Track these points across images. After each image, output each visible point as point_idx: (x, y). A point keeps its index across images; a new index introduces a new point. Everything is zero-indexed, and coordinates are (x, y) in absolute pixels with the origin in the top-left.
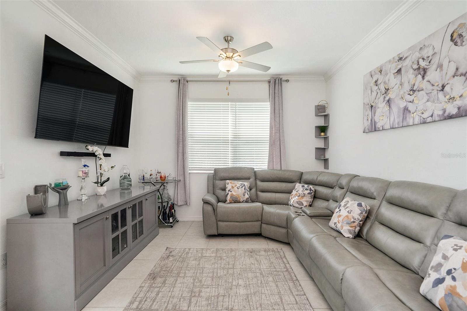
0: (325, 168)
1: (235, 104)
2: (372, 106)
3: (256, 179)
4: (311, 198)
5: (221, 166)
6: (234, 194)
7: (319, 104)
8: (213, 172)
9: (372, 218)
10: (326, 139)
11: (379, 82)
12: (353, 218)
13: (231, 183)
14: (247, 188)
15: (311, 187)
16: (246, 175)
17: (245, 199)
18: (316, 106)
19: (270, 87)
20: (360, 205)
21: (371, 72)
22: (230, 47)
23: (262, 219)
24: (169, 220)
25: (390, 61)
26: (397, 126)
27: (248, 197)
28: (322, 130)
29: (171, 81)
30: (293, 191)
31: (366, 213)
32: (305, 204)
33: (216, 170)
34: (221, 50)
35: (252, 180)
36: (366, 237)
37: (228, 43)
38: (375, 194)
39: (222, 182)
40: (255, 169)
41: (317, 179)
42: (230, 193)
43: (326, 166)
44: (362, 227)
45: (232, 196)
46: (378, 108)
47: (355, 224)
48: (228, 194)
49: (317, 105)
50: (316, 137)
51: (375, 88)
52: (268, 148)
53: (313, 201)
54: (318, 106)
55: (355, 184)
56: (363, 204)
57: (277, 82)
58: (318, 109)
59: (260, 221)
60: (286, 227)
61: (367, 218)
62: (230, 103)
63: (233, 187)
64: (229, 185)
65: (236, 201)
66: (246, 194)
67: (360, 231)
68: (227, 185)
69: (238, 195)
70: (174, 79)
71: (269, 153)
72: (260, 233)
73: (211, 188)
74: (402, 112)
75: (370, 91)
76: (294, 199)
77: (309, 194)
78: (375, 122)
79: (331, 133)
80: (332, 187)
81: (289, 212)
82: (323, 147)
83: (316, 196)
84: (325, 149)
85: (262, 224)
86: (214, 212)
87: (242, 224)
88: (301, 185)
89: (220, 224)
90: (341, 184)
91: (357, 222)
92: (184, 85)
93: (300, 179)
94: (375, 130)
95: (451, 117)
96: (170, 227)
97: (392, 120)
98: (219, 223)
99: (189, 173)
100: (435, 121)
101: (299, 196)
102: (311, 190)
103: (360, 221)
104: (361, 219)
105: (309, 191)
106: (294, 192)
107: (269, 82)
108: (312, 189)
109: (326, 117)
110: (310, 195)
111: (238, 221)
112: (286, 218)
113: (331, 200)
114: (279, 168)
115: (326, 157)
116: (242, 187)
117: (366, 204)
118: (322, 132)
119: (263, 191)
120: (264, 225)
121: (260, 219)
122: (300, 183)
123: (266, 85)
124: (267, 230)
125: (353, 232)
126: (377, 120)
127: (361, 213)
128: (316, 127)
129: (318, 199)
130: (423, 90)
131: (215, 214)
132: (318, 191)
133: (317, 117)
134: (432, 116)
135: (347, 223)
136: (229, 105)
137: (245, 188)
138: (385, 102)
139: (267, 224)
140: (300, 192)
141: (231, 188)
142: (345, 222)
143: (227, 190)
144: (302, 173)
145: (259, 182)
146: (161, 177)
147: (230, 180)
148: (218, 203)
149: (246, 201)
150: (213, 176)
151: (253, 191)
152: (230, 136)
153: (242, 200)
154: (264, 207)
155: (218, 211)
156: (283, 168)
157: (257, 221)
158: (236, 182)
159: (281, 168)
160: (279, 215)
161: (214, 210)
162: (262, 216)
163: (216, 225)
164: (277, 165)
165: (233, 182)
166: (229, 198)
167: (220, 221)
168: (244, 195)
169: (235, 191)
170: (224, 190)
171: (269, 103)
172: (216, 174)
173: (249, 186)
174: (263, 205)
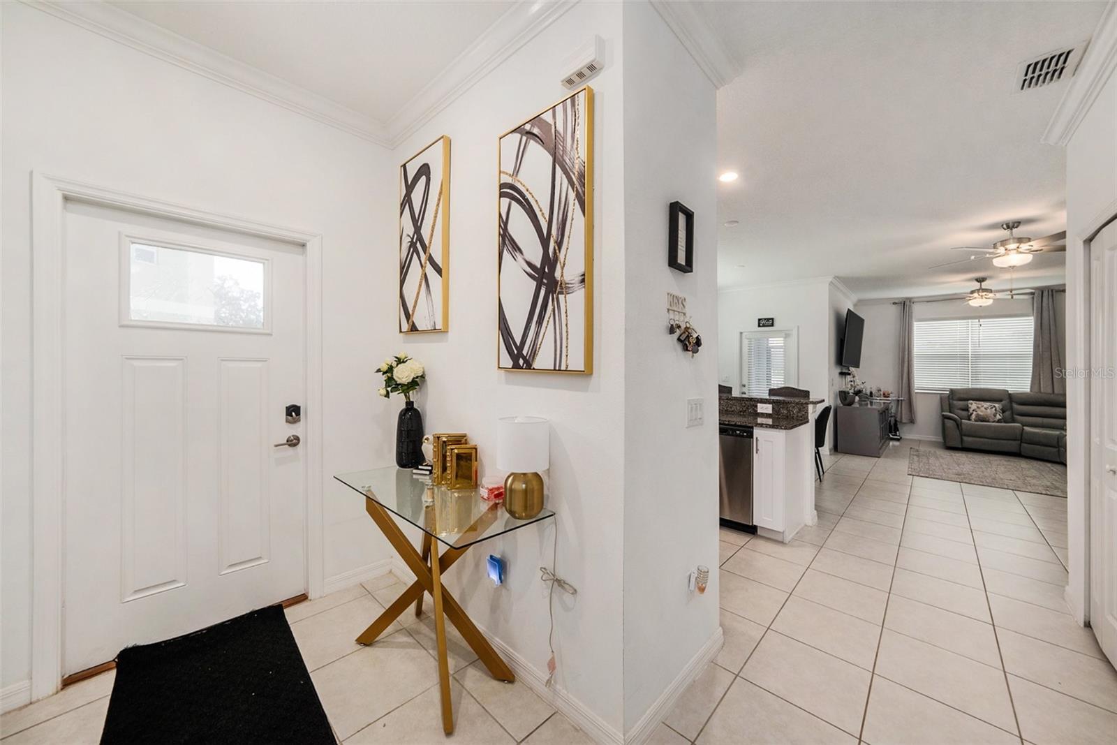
3: (1011, 401)
5: (959, 386)
8: (947, 392)
13: (975, 403)
14: (999, 410)
16: (997, 397)
17: (996, 419)
19: (1034, 299)
24: (895, 433)
27: (1001, 417)
29: (893, 304)
33: (952, 391)
35: (1006, 402)
37: (981, 283)
39: (962, 402)
40: (1010, 393)
42: (975, 412)
45: (978, 415)
48: (972, 413)
52: (1031, 369)
57: (1045, 293)
59: (1019, 440)
60: (1057, 446)
62: (970, 321)
63: (978, 407)
64: (973, 405)
65: (983, 420)
66: (998, 415)
69: (986, 415)
70: (896, 301)
71: (1033, 375)
72: (1018, 452)
73: (946, 407)
81: (1060, 433)
85: (1022, 444)
86: (958, 427)
87: (993, 440)
89: (965, 438)
92: (910, 306)
96: (896, 440)
99: (916, 392)
107: (1032, 294)
111: (988, 437)
112: (1056, 439)
116: (991, 408)
119: (1022, 414)
120: (1024, 445)
121: (1019, 437)
123: (1029, 298)
124: (1028, 449)
131: (959, 429)
137: (996, 410)
139: (1029, 443)
141: (975, 408)
143: (971, 410)
145: (1015, 406)
146: (884, 394)
147: (973, 400)
148: (961, 419)
149: (999, 421)
150: (949, 396)
151: (1008, 413)
152: (970, 356)
153: (991, 420)
154: (1025, 428)
155: (963, 426)
156: (1056, 392)
157: (1015, 440)
158: (982, 403)
159: (1053, 391)
160: (1046, 435)
161: (958, 425)
162: (1022, 434)
163: (960, 439)
164: (1046, 388)
165: (978, 402)
166: (973, 417)
167: (965, 435)
168: (995, 416)
169: (982, 412)
170: (967, 409)
171: (1032, 318)
172: (952, 394)
173: (1001, 407)
174: (1024, 426)
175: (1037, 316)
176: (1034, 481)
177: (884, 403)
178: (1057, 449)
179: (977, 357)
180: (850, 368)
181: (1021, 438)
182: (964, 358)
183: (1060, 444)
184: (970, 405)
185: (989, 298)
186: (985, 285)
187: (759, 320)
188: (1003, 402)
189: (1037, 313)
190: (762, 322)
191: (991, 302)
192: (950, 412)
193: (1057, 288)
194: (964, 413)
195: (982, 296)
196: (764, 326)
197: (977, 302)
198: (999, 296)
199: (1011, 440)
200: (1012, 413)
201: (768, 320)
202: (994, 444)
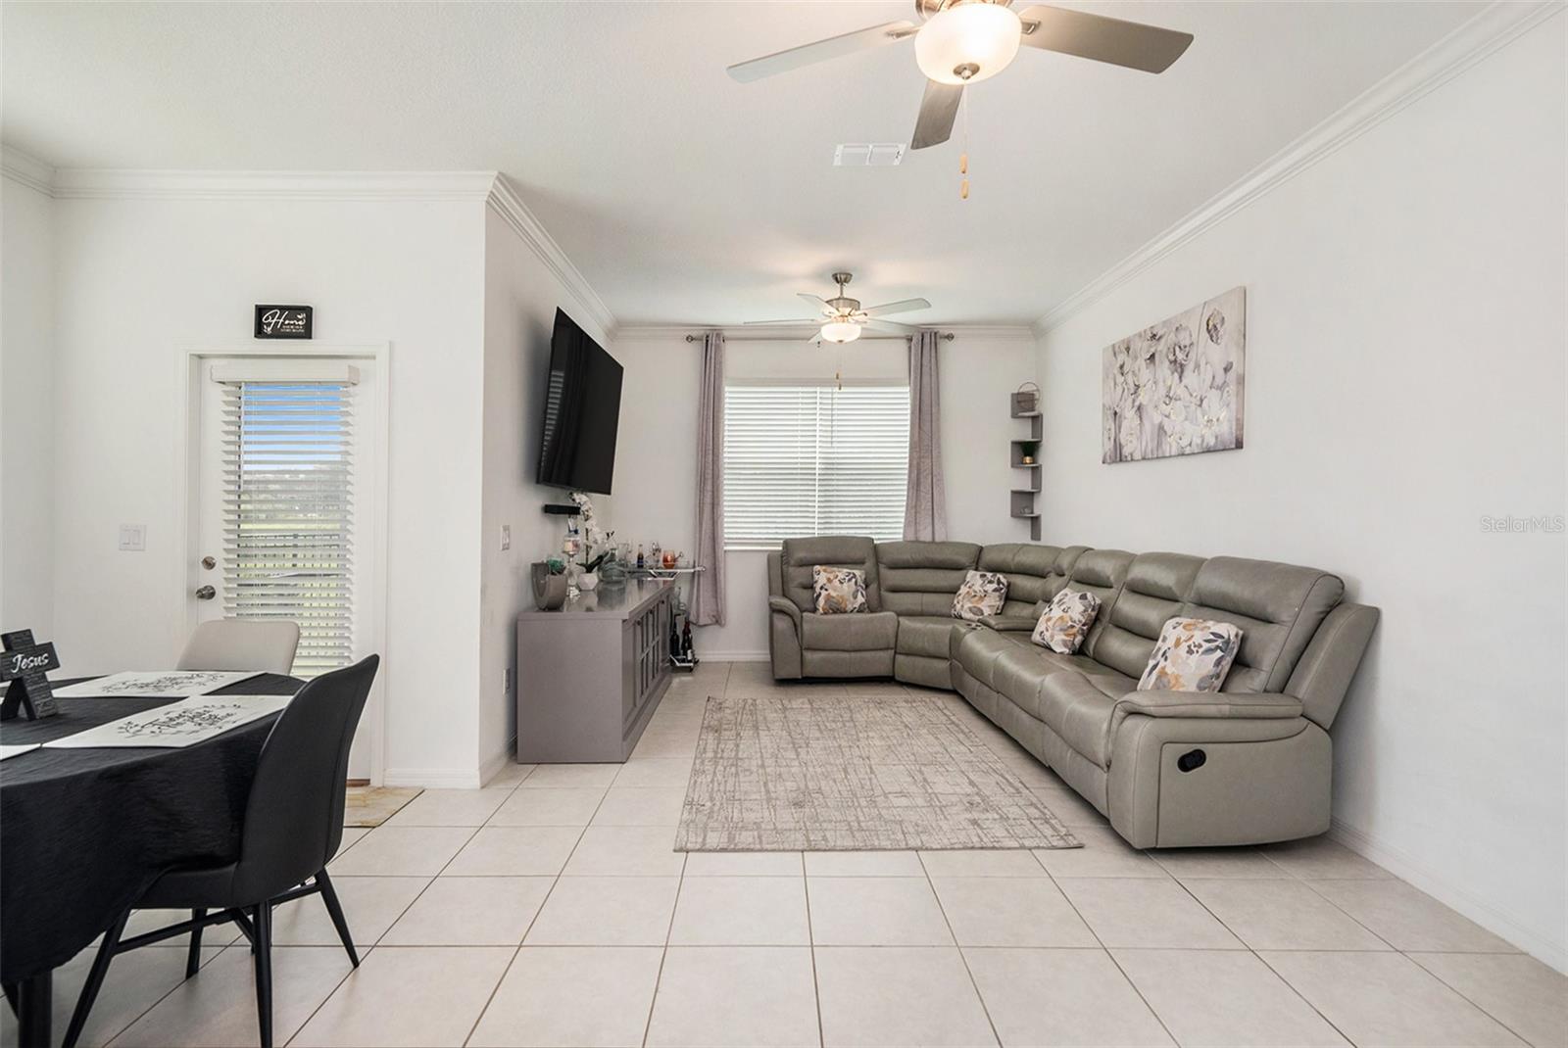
0: (1032, 538)
1: (830, 391)
2: (1116, 413)
3: (878, 562)
4: (1001, 599)
5: (798, 533)
6: (833, 594)
7: (1021, 391)
8: (781, 548)
9: (1105, 619)
10: (1036, 471)
11: (1126, 369)
12: (1071, 619)
13: (825, 571)
14: (860, 582)
15: (1001, 577)
16: (858, 554)
17: (857, 605)
18: (1013, 395)
19: (910, 351)
20: (1083, 597)
21: (1114, 346)
22: (845, 296)
23: (896, 647)
24: (685, 654)
25: (1140, 335)
26: (1150, 456)
27: (863, 600)
28: (1027, 450)
29: (687, 339)
30: (962, 587)
31: (1093, 610)
32: (987, 611)
33: (787, 543)
34: (827, 302)
35: (869, 564)
36: (1094, 653)
37: (842, 284)
38: (1112, 578)
39: (803, 570)
40: (875, 542)
41: (1013, 559)
42: (824, 593)
43: (1036, 533)
44: (1087, 635)
45: (829, 598)
46: (1125, 418)
47: (1075, 630)
48: (820, 594)
49: (1016, 392)
50: (1013, 466)
51: (1120, 379)
52: (906, 493)
53: (1003, 606)
54: (1018, 394)
55: (1083, 564)
56: (1089, 595)
57: (927, 340)
58: (1019, 402)
59: (892, 649)
60: (950, 656)
61: (1097, 619)
62: (818, 389)
63: (829, 580)
64: (822, 575)
65: (836, 609)
66: (859, 594)
67: (1084, 643)
68: (816, 577)
69: (842, 597)
70: (694, 334)
71: (907, 504)
72: (891, 674)
73: (778, 584)
74: (1156, 430)
75: (1112, 384)
76: (963, 605)
77: (995, 590)
78: (1120, 444)
79: (1047, 457)
80: (1042, 576)
81: (954, 627)
82: (1028, 488)
83: (1011, 594)
84: (1033, 493)
85: (897, 656)
86: (796, 630)
87: (853, 654)
88: (979, 573)
89: (809, 656)
90: (1059, 566)
91: (1078, 626)
92: (718, 347)
93: (977, 564)
94: (1121, 460)
95: (1209, 451)
96: (686, 671)
97: (1144, 444)
98: (805, 653)
99: (725, 551)
100: (1193, 454)
101: (975, 596)
102: (999, 582)
103: (1084, 625)
104: (1084, 621)
105: (995, 586)
106: (963, 590)
107: (910, 340)
108: (1003, 580)
109: (1037, 420)
110: (997, 593)
111: (846, 648)
112: (948, 641)
113: (1040, 602)
114: (930, 539)
115: (1036, 513)
116: (850, 580)
117: (1095, 597)
118: (1026, 455)
119: (895, 590)
120: (900, 658)
121: (892, 645)
122: (976, 569)
123: (903, 345)
124: (906, 666)
125: (1069, 644)
126: (1123, 442)
127: (1085, 611)
128: (1014, 443)
129: (1014, 603)
130: (1180, 399)
131: (797, 635)
132: (1015, 584)
133: (1017, 421)
134: (1190, 445)
135: (1061, 630)
136: (816, 392)
137: (856, 583)
138: (1135, 408)
139: (907, 654)
140: (977, 587)
141: (825, 581)
142: (1058, 628)
143: (817, 587)
144: (981, 549)
145: (884, 573)
146: (665, 560)
147: (821, 564)
148: (802, 611)
149: (861, 609)
150: (782, 558)
151: (874, 590)
152: (817, 465)
153: (849, 607)
154: (902, 620)
155: (805, 628)
156: (937, 538)
157: (885, 649)
158: (835, 569)
159: (934, 538)
160: (934, 634)
161: (795, 626)
162: (897, 636)
163: (799, 657)
164: (924, 535)
165: (829, 569)
166: (821, 603)
167: (808, 649)
168: (855, 597)
169: (835, 590)
170: (811, 586)
171: (908, 389)
172: (787, 552)
173: (863, 577)
174: (899, 616)
175: (915, 386)
177: (665, 582)
178: (949, 663)
179: (828, 468)
180: (575, 496)
181: (896, 644)
182: (808, 471)
183: (955, 653)
185: (853, 322)
186: (847, 290)
187: (261, 311)
188: (866, 565)
189: (915, 382)
190: (271, 321)
192: (784, 596)
193: (940, 329)
194: (806, 596)
195: (844, 315)
196: (278, 335)
199: (879, 650)
200: (879, 588)
201: (293, 311)
202: (855, 663)
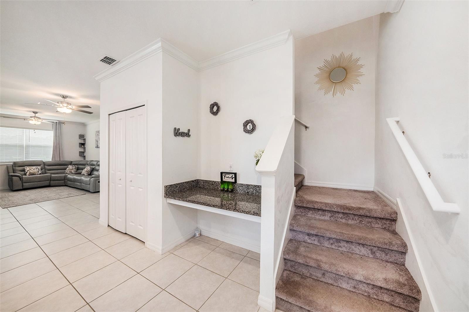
0: (84, 159)
1: (28, 130)
2: (97, 141)
3: (44, 165)
5: (18, 160)
6: (31, 172)
7: (81, 134)
10: (84, 148)
13: (28, 167)
15: (76, 166)
16: (38, 164)
18: (79, 135)
20: (90, 167)
21: (97, 131)
28: (83, 145)
30: (67, 168)
32: (73, 171)
33: (15, 162)
38: (95, 164)
39: (21, 167)
40: (43, 161)
41: (79, 163)
47: (89, 172)
48: (27, 172)
50: (79, 147)
52: (52, 152)
53: (76, 170)
62: (24, 129)
63: (30, 169)
64: (27, 169)
65: (32, 174)
66: (40, 171)
69: (34, 172)
71: (53, 154)
72: (49, 185)
73: (11, 171)
76: (67, 171)
77: (75, 168)
78: (98, 145)
79: (87, 146)
80: (84, 165)
81: (65, 175)
82: (83, 151)
88: (71, 166)
89: (24, 184)
90: (87, 163)
93: (71, 164)
94: (98, 148)
101: (70, 170)
102: (76, 167)
105: (75, 167)
107: (53, 122)
109: (84, 140)
111: (36, 181)
112: (64, 177)
113: (83, 169)
114: (59, 160)
115: (85, 155)
116: (36, 169)
117: (92, 167)
119: (49, 170)
121: (50, 179)
124: (52, 183)
125: (88, 174)
127: (90, 169)
128: (79, 143)
129: (78, 169)
132: (79, 167)
133: (80, 139)
137: (38, 169)
139: (53, 181)
140: (71, 168)
142: (86, 172)
144: (72, 162)
145: (46, 167)
148: (22, 176)
149: (40, 174)
150: (13, 165)
151: (43, 170)
152: (24, 146)
153: (37, 174)
154: (52, 175)
155: (23, 179)
156: (61, 160)
157: (48, 180)
158: (32, 167)
159: (60, 160)
160: (60, 176)
161: (20, 179)
162: (51, 178)
163: (21, 185)
164: (57, 159)
165: (30, 167)
166: (28, 174)
168: (38, 172)
169: (32, 171)
170: (24, 170)
171: (52, 132)
172: (15, 164)
173: (40, 168)
174: (51, 174)
175: (55, 131)
176: (62, 194)
178: (64, 181)
179: (28, 146)
181: (51, 179)
182: (21, 146)
183: (65, 179)
184: (25, 169)
185: (39, 121)
186: (37, 115)
188: (41, 166)
189: (55, 130)
191: (40, 123)
192: (14, 173)
193: (61, 122)
194: (23, 173)
195: (36, 120)
197: (33, 122)
198: (44, 121)
199: (46, 181)
200: (45, 170)
202: (40, 184)
